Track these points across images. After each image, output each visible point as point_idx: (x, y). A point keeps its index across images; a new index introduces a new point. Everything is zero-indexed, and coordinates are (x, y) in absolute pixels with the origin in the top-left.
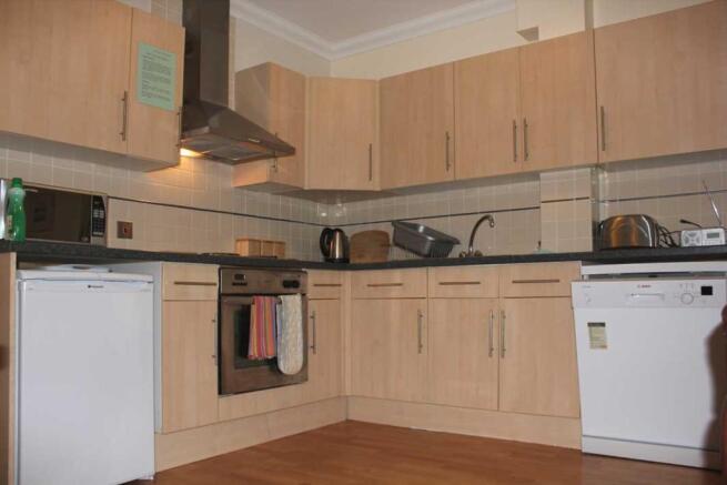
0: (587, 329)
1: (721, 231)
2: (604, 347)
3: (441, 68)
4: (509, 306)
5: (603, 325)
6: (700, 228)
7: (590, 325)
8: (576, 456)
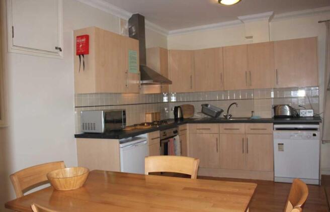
0: (278, 145)
1: (312, 110)
2: (283, 151)
3: (218, 49)
4: (249, 137)
5: (283, 144)
6: (305, 109)
7: (279, 144)
8: (274, 183)
